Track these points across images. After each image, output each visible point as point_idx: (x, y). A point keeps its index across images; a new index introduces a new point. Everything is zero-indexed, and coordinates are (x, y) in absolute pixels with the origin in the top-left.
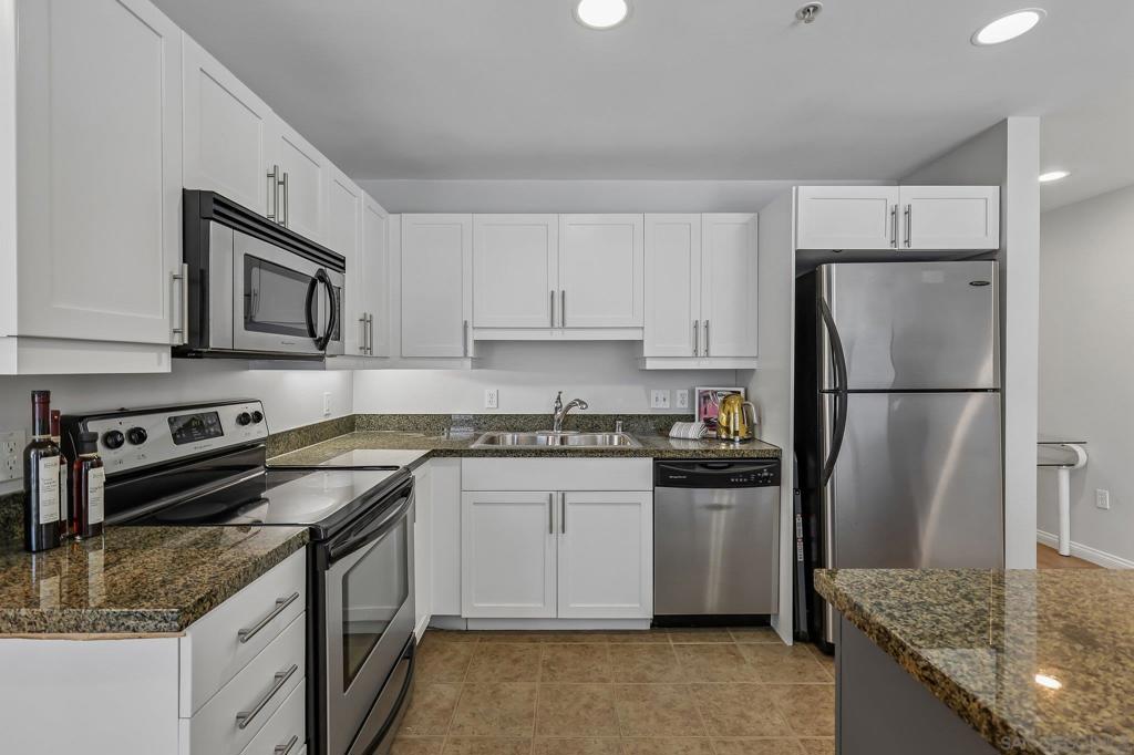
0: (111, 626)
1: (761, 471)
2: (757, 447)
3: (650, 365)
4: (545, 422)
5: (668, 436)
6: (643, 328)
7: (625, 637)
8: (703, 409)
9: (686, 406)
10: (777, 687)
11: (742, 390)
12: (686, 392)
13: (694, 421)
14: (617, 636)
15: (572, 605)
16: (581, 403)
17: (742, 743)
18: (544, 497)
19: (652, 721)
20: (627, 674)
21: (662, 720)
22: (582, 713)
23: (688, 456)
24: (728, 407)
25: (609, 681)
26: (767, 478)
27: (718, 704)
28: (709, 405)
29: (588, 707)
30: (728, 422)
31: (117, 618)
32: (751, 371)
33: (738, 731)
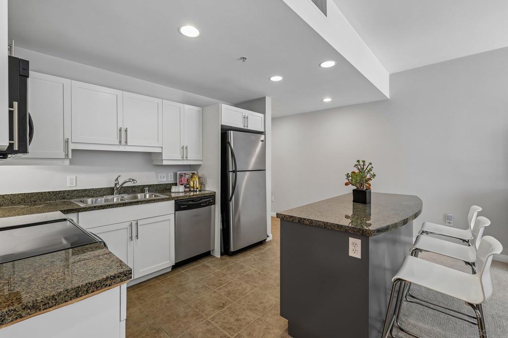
0: (97, 288)
1: (210, 200)
2: (203, 192)
3: (165, 163)
4: (111, 191)
5: (170, 192)
6: (162, 147)
7: (163, 276)
8: (180, 181)
9: (172, 179)
10: (224, 269)
11: (196, 172)
12: (172, 174)
13: (177, 185)
14: (160, 277)
15: (141, 271)
16: (133, 180)
17: (224, 286)
18: (127, 225)
19: (195, 295)
20: (175, 287)
21: (197, 293)
22: (168, 305)
23: (187, 197)
24: (193, 179)
25: (169, 291)
26: (212, 202)
27: (211, 281)
28: (183, 179)
29: (168, 302)
30: (194, 185)
31: (100, 283)
32: (199, 165)
33: (221, 284)
